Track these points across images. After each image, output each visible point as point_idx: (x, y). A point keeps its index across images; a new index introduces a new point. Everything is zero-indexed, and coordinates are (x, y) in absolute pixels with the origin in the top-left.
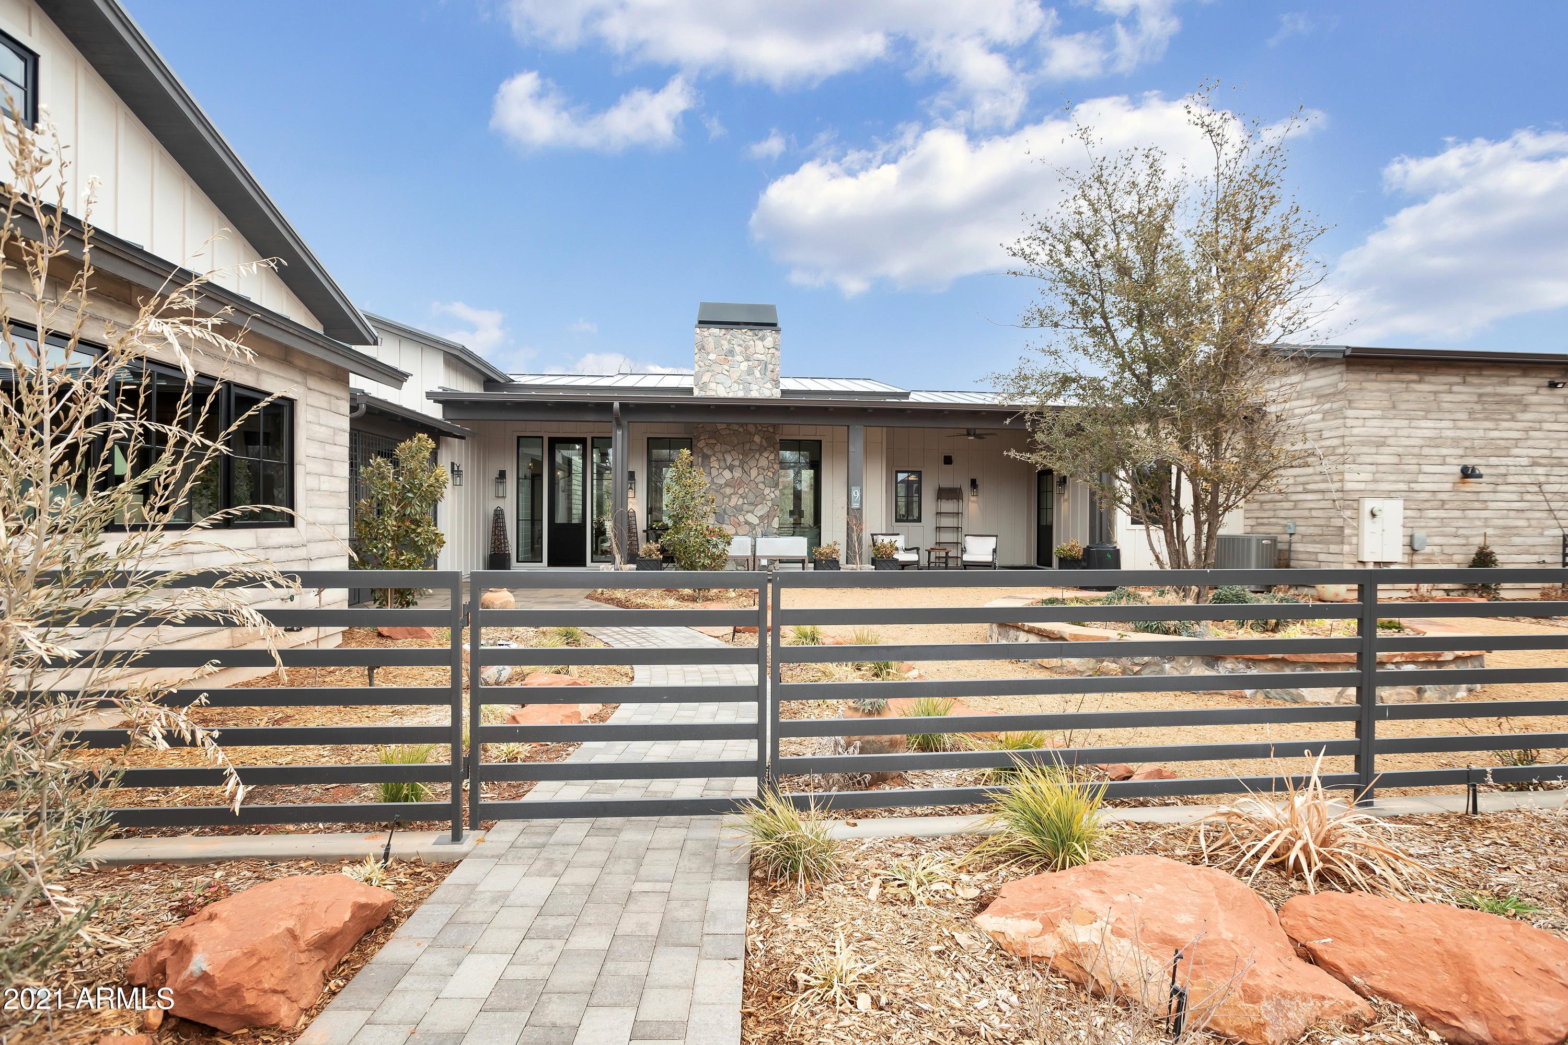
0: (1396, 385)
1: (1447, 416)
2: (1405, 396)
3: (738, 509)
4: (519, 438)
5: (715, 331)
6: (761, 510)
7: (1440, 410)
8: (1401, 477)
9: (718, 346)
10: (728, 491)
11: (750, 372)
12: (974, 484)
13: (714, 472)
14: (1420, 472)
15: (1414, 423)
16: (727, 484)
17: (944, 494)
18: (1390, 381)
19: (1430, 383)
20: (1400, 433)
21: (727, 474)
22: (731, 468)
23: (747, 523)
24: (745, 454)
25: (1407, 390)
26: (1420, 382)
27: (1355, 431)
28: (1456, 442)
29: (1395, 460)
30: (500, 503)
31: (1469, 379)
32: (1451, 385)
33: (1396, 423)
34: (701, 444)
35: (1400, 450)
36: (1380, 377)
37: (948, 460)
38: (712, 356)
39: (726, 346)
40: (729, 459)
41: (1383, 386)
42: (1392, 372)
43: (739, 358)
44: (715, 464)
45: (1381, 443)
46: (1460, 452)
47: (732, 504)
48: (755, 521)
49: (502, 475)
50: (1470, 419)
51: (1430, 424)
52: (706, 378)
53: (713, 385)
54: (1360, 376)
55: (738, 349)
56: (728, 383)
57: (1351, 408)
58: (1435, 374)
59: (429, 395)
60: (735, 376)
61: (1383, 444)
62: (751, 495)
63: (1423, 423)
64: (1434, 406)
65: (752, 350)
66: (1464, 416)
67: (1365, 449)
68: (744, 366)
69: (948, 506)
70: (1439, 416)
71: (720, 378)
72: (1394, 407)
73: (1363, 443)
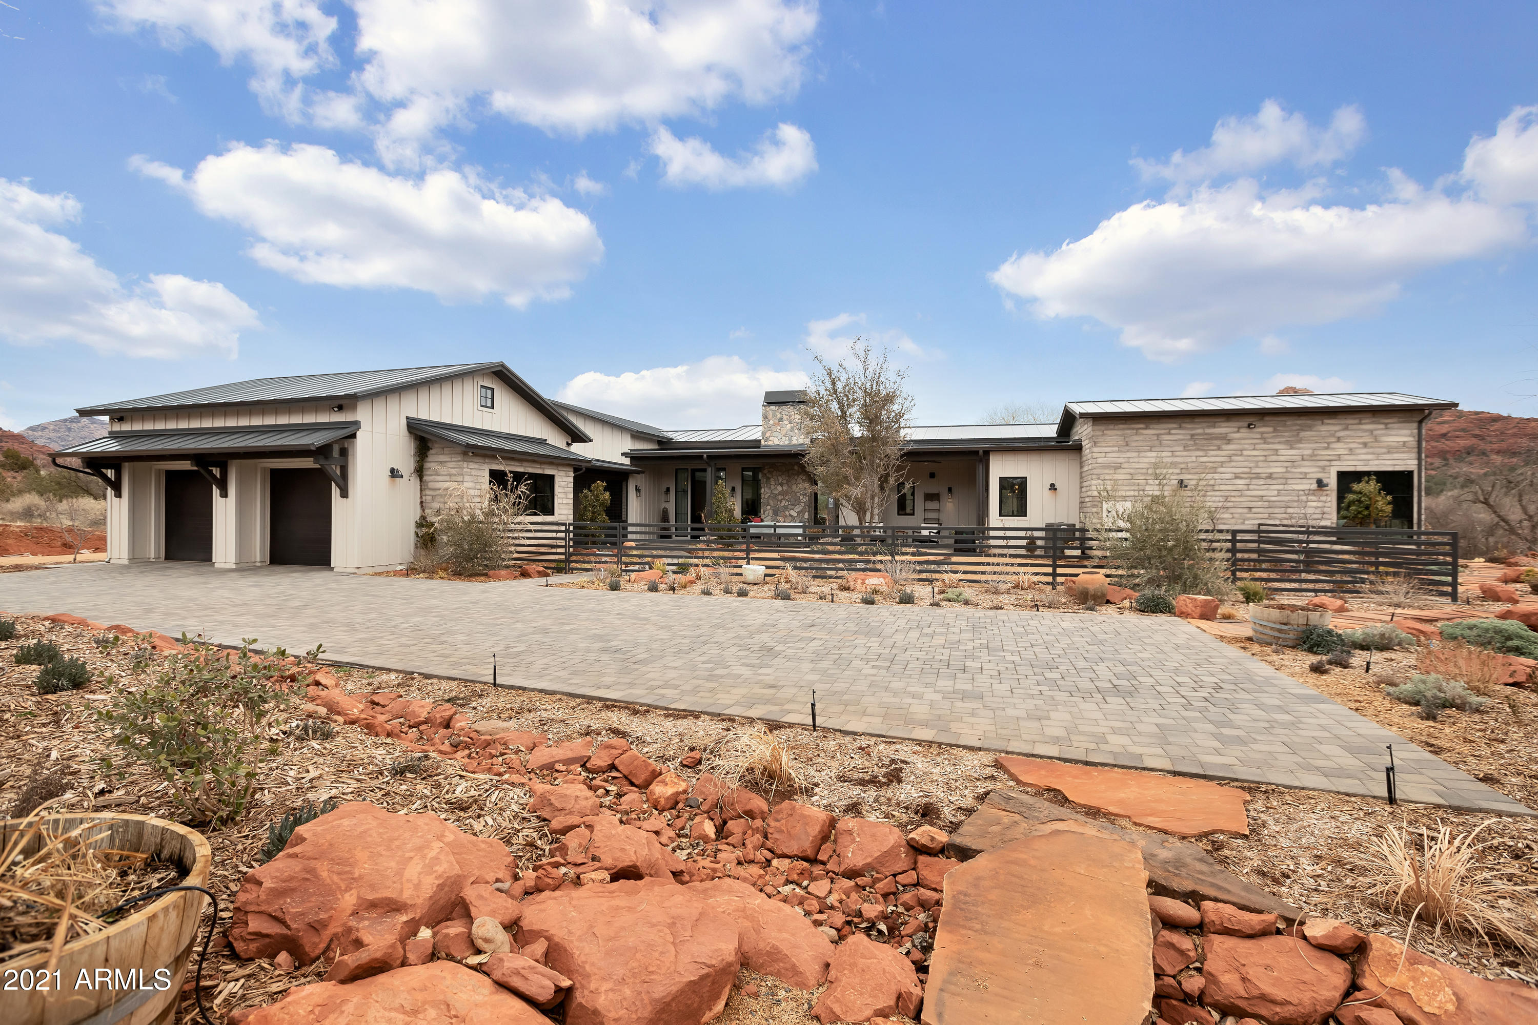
0: (1129, 431)
1: (1167, 449)
2: (1136, 438)
3: (786, 508)
4: (677, 470)
5: (773, 407)
6: (798, 508)
7: (1161, 445)
8: (1133, 488)
9: (774, 415)
10: (780, 497)
11: (792, 429)
12: (950, 490)
13: (773, 487)
14: (1147, 484)
15: (1142, 454)
16: (779, 494)
17: (930, 497)
18: (1124, 429)
19: (1154, 429)
20: (1131, 460)
21: (779, 488)
22: (781, 485)
23: (790, 515)
24: (789, 477)
25: (1136, 434)
26: (1146, 428)
27: (1099, 460)
28: (1173, 465)
29: (1129, 477)
30: (667, 505)
31: (1184, 425)
32: (1170, 429)
33: (1129, 455)
34: (765, 471)
35: (1132, 471)
36: (1116, 427)
37: (932, 475)
38: (771, 422)
39: (779, 416)
40: (780, 480)
41: (1119, 432)
42: (1125, 424)
43: (786, 422)
44: (772, 482)
45: (1118, 467)
46: (1178, 471)
47: (782, 505)
48: (795, 514)
49: (668, 490)
50: (1185, 450)
51: (1154, 454)
52: (768, 435)
53: (772, 438)
54: (1102, 428)
55: (785, 417)
56: (780, 436)
57: (1095, 446)
58: (1159, 423)
59: (623, 454)
60: (784, 433)
61: (1120, 468)
62: (792, 500)
63: (1149, 454)
64: (1157, 443)
65: (793, 417)
66: (1181, 448)
67: (1106, 471)
68: (789, 426)
69: (933, 505)
70: (1161, 449)
71: (775, 434)
72: (1127, 445)
73: (1105, 468)
